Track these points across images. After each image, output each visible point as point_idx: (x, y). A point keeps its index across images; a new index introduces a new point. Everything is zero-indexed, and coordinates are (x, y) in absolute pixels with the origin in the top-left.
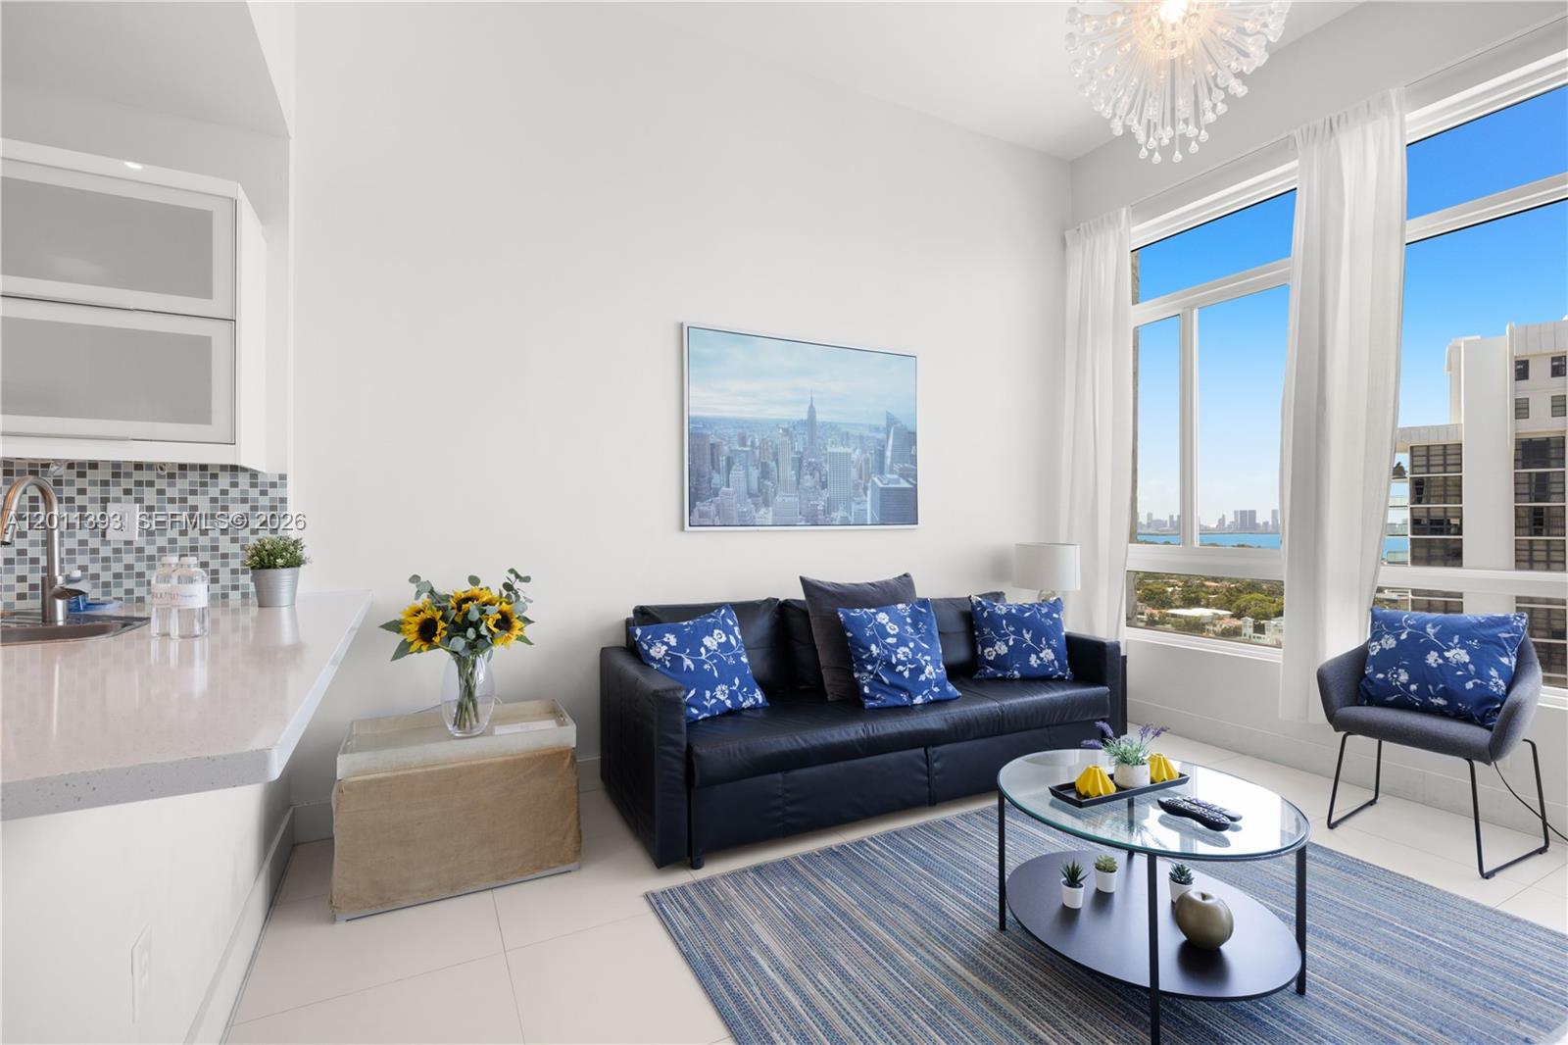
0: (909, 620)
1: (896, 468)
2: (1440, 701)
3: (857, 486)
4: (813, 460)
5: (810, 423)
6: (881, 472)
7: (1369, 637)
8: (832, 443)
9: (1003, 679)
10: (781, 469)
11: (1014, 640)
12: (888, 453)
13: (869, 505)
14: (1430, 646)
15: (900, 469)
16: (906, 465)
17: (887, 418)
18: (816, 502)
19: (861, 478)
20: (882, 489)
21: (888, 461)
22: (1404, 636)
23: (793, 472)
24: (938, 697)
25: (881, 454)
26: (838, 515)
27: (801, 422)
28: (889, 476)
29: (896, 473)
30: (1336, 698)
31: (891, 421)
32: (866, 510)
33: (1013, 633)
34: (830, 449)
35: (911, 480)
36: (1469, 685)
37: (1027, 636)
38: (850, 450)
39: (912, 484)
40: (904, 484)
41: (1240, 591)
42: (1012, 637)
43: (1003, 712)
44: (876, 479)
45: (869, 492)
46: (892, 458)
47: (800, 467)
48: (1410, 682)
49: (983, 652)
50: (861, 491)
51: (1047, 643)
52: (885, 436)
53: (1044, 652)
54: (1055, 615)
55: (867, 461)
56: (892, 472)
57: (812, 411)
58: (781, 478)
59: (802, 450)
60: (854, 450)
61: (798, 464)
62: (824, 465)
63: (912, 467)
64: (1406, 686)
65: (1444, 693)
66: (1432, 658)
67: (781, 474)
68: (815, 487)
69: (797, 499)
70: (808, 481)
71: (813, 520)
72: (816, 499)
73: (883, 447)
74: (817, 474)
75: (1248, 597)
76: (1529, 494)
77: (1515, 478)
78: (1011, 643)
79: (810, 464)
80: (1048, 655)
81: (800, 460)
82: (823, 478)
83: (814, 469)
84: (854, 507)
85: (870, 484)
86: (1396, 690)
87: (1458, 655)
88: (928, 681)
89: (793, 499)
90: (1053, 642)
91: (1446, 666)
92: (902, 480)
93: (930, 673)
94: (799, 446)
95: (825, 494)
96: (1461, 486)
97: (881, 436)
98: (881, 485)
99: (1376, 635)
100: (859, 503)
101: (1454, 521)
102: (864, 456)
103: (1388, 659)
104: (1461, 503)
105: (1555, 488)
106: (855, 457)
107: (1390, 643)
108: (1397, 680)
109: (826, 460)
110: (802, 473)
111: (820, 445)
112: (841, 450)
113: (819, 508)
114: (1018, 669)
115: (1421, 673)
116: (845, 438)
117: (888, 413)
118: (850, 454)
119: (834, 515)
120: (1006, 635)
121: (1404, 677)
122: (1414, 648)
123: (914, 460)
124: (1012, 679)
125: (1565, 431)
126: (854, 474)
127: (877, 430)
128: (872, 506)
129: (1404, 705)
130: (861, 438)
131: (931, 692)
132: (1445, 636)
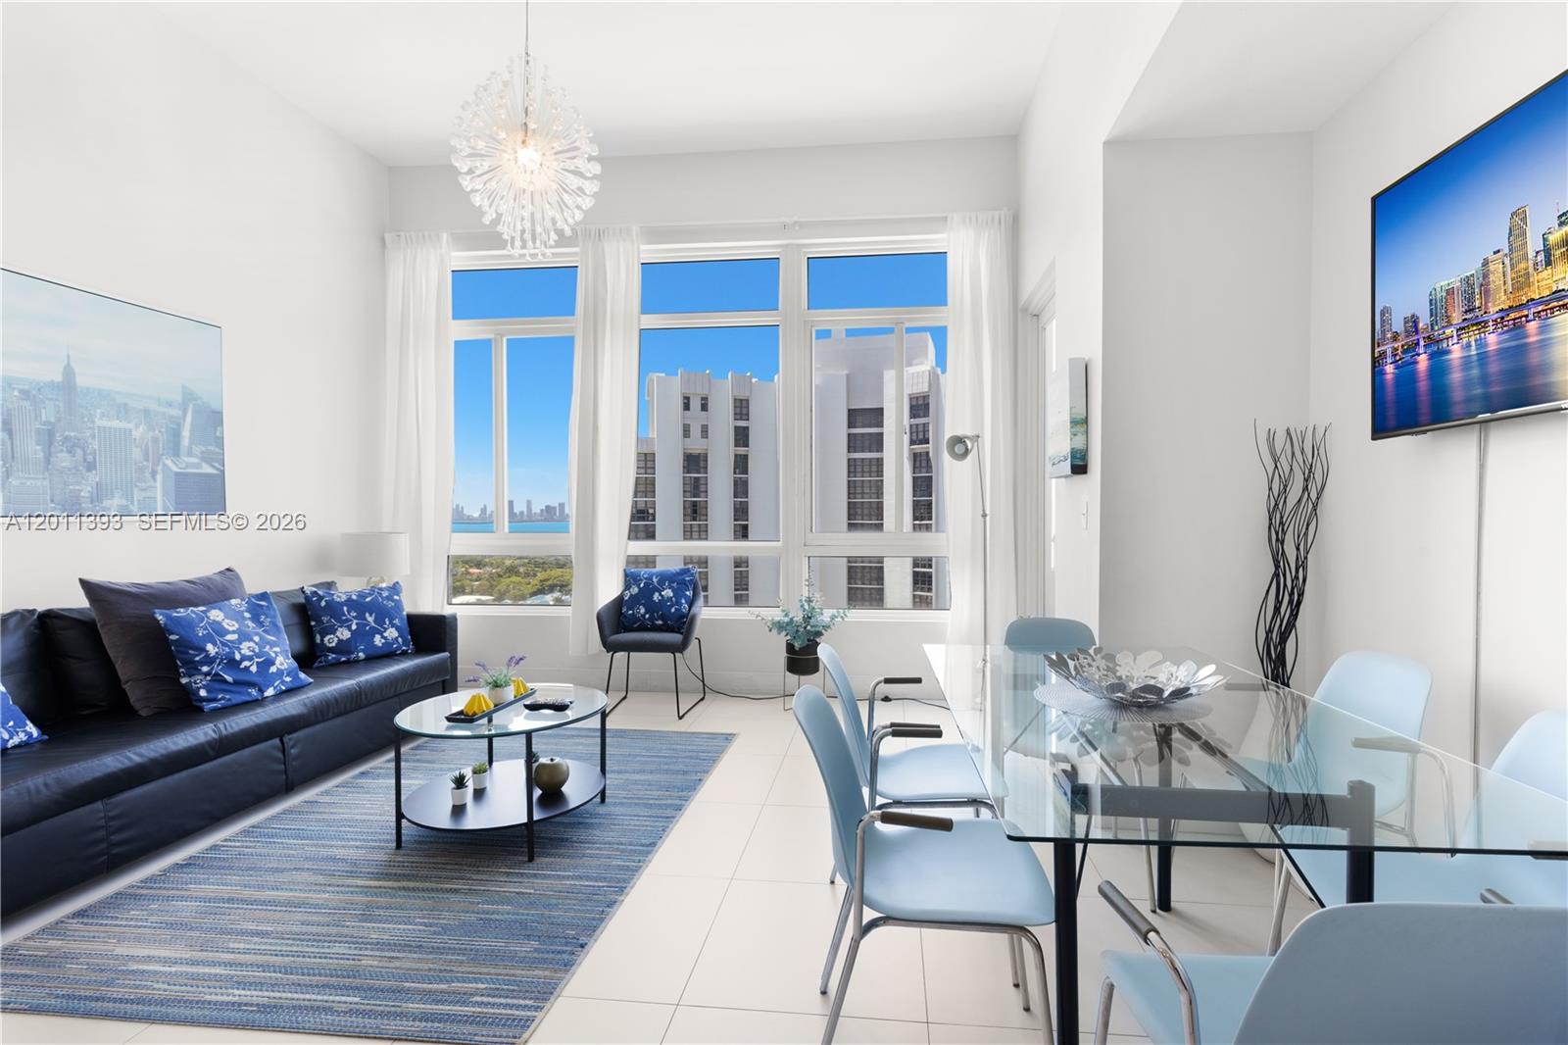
0: (247, 615)
1: (197, 450)
2: (660, 622)
3: (141, 470)
4: (73, 434)
5: (67, 386)
6: (176, 452)
8: (103, 415)
9: (347, 662)
10: (17, 442)
11: (357, 624)
12: (186, 433)
13: (159, 493)
14: (655, 590)
15: (202, 453)
16: (209, 448)
17: (183, 393)
18: (77, 488)
19: (148, 461)
20: (177, 474)
21: (185, 442)
22: (642, 585)
23: (39, 448)
24: (290, 686)
25: (176, 435)
26: (114, 503)
27: (52, 385)
28: (186, 459)
29: (196, 456)
30: (607, 631)
31: (188, 396)
32: (154, 499)
33: (355, 618)
34: (99, 422)
35: (216, 465)
36: (673, 610)
37: (370, 619)
38: (131, 426)
39: (217, 469)
40: (207, 469)
41: (500, 576)
42: (355, 621)
43: (360, 688)
44: (169, 462)
45: (159, 477)
46: (190, 438)
47: (51, 443)
48: (646, 613)
49: (322, 640)
50: (148, 475)
51: (391, 622)
52: (180, 413)
53: (388, 631)
54: (396, 597)
55: (155, 440)
56: (190, 454)
57: (69, 372)
58: (17, 455)
59: (52, 420)
60: (137, 427)
61: (48, 437)
62: (90, 440)
63: (217, 450)
64: (643, 616)
65: (662, 617)
66: (656, 597)
67: (17, 450)
68: (76, 468)
69: (46, 483)
70: (63, 460)
71: (73, 509)
72: (78, 483)
73: (179, 425)
74: (79, 452)
75: (508, 581)
76: (690, 492)
77: (684, 480)
78: (354, 627)
79: (67, 439)
80: (392, 633)
81: (51, 434)
82: (90, 458)
83: (72, 446)
84: (137, 495)
85: (160, 468)
86: (639, 619)
87: (668, 593)
88: (280, 673)
89: (39, 483)
90: (396, 621)
91: (663, 600)
92: (204, 465)
93: (282, 664)
94: (48, 414)
95: (93, 478)
96: (654, 485)
97: (176, 412)
98: (175, 469)
99: (627, 587)
100: (145, 490)
101: (651, 511)
102: (151, 433)
103: (634, 601)
104: (654, 497)
105: (702, 488)
106: (137, 434)
107: (635, 590)
108: (639, 613)
109: (93, 437)
110: (53, 449)
111: (83, 418)
112: (116, 424)
113: (82, 494)
114: (362, 650)
115: (651, 607)
116: (123, 411)
117: (183, 386)
118: (130, 431)
119: (107, 503)
120: (348, 620)
121: (643, 611)
122: (648, 590)
123: (220, 442)
124: (357, 661)
125: (707, 450)
126: (137, 454)
127: (170, 404)
128: (165, 493)
129: (643, 628)
130: (147, 412)
131: (283, 682)
132: (661, 582)
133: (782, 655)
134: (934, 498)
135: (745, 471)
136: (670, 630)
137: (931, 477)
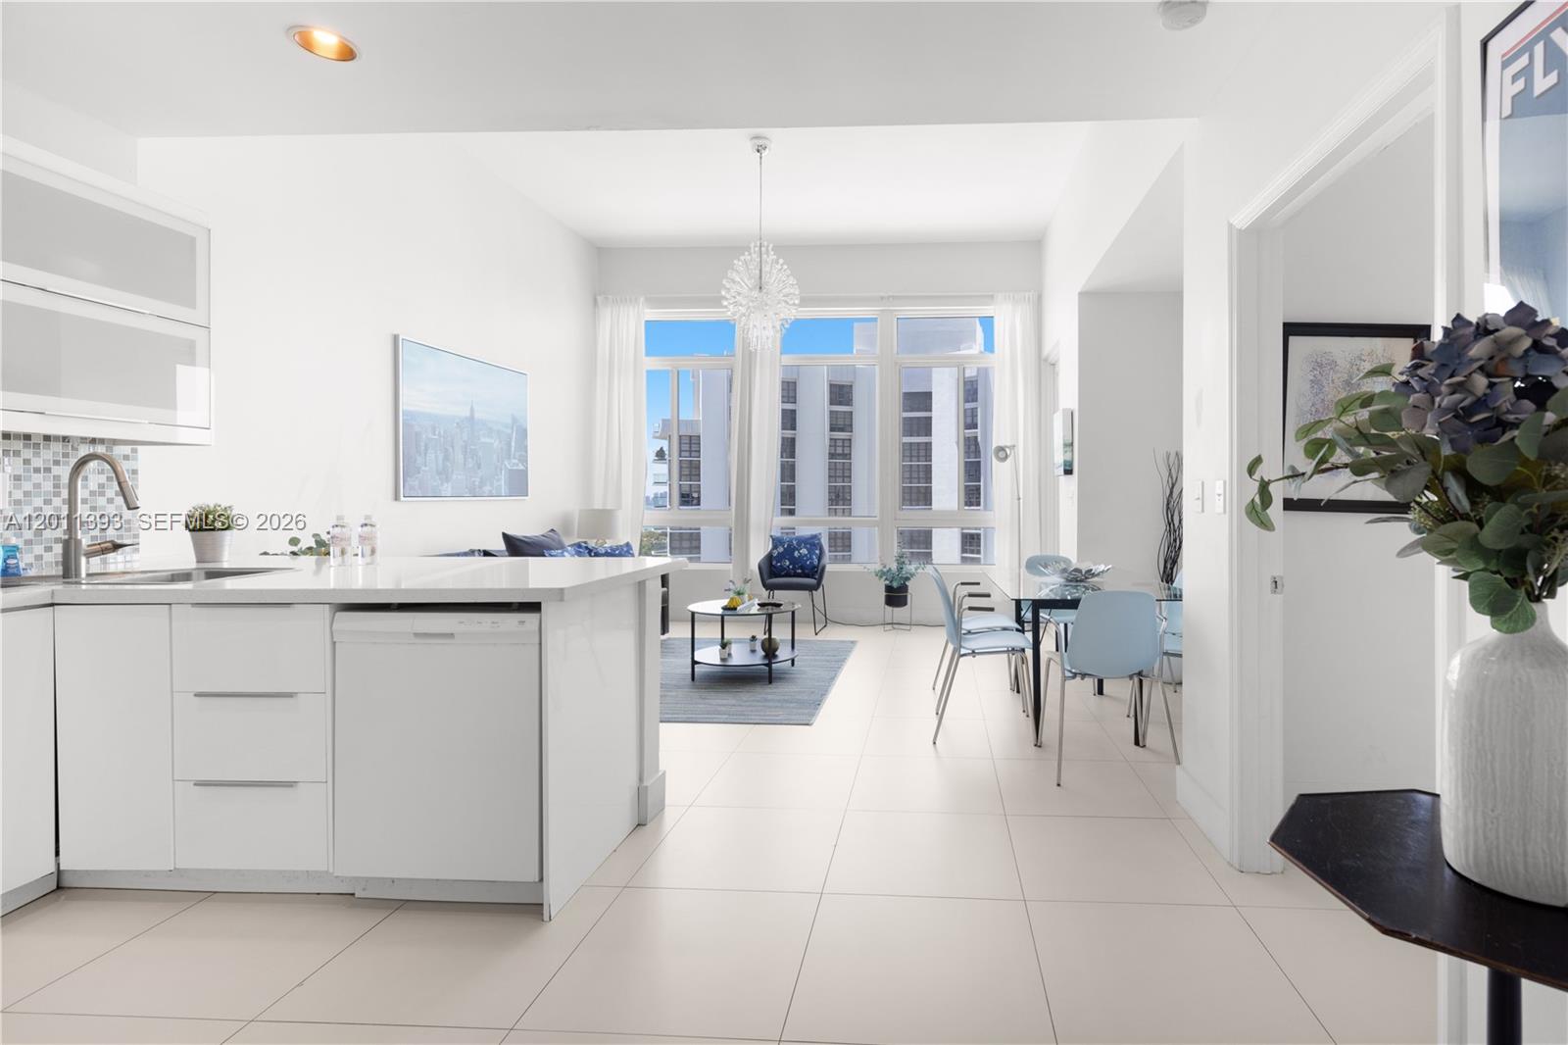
1: (518, 455)
2: (800, 571)
3: (497, 468)
4: (473, 447)
6: (507, 457)
7: (771, 546)
8: (484, 435)
10: (455, 453)
12: (513, 444)
14: (795, 549)
17: (511, 418)
18: (473, 479)
19: (499, 462)
20: (510, 470)
21: (512, 450)
22: (785, 546)
23: (462, 456)
25: (508, 445)
26: (487, 489)
28: (512, 461)
29: (518, 459)
30: (765, 577)
31: (514, 420)
32: (501, 486)
34: (482, 440)
36: (807, 563)
38: (492, 441)
44: (506, 463)
45: (502, 473)
46: (515, 448)
47: (466, 453)
50: (497, 471)
52: (510, 431)
55: (502, 449)
56: (515, 458)
58: (455, 461)
59: (465, 439)
60: (495, 441)
61: (465, 450)
62: (479, 451)
63: (524, 454)
64: (787, 566)
65: (802, 568)
66: (796, 554)
67: (455, 458)
68: (474, 468)
70: (470, 463)
72: (474, 477)
73: (509, 439)
74: (477, 458)
79: (471, 450)
81: (466, 447)
82: (479, 461)
83: (473, 455)
84: (496, 484)
85: (502, 467)
86: (784, 568)
87: (804, 551)
89: (462, 476)
91: (801, 556)
92: (520, 464)
94: (465, 436)
95: (480, 473)
98: (509, 467)
99: (775, 547)
100: (498, 480)
103: (781, 557)
106: (495, 445)
107: (781, 549)
108: (784, 563)
109: (479, 448)
110: (467, 457)
112: (488, 440)
113: (476, 483)
115: (793, 560)
116: (490, 432)
117: (511, 415)
118: (493, 444)
121: (788, 563)
122: (790, 550)
126: (495, 458)
127: (505, 426)
128: (505, 483)
129: (788, 575)
130: (499, 432)
132: (799, 544)
133: (882, 595)
134: (982, 484)
135: (792, 455)
136: (807, 576)
137: (979, 462)
